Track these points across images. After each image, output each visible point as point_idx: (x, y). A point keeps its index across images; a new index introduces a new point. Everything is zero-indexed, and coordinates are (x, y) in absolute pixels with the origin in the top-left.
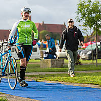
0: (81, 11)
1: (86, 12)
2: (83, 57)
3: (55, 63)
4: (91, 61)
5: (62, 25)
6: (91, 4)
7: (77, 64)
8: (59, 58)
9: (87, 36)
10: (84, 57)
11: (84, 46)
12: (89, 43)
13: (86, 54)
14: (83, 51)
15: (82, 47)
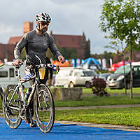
0: (107, 15)
1: (114, 16)
2: (111, 85)
3: (69, 94)
4: (124, 90)
5: (80, 36)
6: (123, 4)
7: (102, 95)
8: (74, 86)
9: (118, 52)
10: (113, 85)
11: (113, 68)
12: (121, 63)
13: (115, 80)
14: (112, 75)
15: (110, 70)
